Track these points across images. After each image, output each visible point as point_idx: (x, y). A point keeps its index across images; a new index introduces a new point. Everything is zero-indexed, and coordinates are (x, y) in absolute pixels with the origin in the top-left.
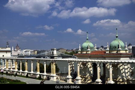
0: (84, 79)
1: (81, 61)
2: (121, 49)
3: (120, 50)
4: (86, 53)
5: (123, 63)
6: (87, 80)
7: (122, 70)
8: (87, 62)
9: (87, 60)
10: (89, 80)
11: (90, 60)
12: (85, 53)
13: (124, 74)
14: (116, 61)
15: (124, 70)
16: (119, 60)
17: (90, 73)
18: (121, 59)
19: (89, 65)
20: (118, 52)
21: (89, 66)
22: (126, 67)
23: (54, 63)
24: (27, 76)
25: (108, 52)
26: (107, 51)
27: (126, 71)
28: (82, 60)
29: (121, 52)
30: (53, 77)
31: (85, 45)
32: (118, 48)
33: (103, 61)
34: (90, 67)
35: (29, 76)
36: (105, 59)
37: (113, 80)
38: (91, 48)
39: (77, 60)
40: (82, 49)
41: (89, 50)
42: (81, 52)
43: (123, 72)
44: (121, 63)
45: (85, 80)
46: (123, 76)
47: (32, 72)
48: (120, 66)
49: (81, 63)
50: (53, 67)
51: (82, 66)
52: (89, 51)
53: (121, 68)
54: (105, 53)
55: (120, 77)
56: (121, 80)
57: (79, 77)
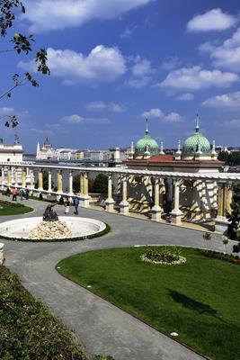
0: (137, 205)
1: (133, 174)
2: (201, 153)
3: (198, 156)
4: (143, 159)
5: (204, 179)
6: (142, 208)
7: (201, 191)
8: (143, 175)
9: (144, 172)
10: (144, 208)
11: (149, 172)
12: (140, 158)
13: (204, 200)
14: (191, 175)
15: (204, 191)
16: (196, 172)
17: (147, 194)
18: (200, 171)
19: (147, 181)
20: (196, 159)
21: (146, 183)
22: (210, 186)
23: (86, 176)
24: (41, 198)
25: (179, 158)
26: (178, 155)
27: (211, 193)
28: (135, 171)
29: (201, 158)
30: (83, 200)
31: (142, 143)
32: (197, 150)
33: (168, 173)
34: (148, 185)
35: (44, 197)
36: (173, 171)
37: (180, 209)
38: (152, 150)
39: (126, 171)
40: (136, 150)
41: (147, 152)
42: (134, 156)
43: (203, 196)
44: (200, 178)
45: (139, 208)
46: (202, 203)
47: (50, 190)
48: (198, 185)
49: (132, 176)
50: (85, 182)
51: (134, 182)
52: (146, 155)
53: (199, 188)
54: (174, 159)
55: (196, 204)
56: (198, 210)
57: (125, 202)
